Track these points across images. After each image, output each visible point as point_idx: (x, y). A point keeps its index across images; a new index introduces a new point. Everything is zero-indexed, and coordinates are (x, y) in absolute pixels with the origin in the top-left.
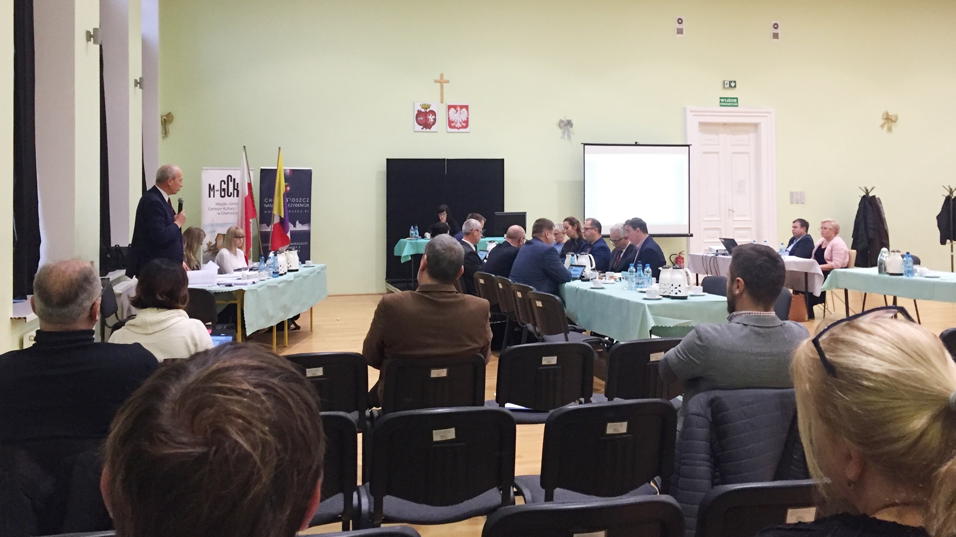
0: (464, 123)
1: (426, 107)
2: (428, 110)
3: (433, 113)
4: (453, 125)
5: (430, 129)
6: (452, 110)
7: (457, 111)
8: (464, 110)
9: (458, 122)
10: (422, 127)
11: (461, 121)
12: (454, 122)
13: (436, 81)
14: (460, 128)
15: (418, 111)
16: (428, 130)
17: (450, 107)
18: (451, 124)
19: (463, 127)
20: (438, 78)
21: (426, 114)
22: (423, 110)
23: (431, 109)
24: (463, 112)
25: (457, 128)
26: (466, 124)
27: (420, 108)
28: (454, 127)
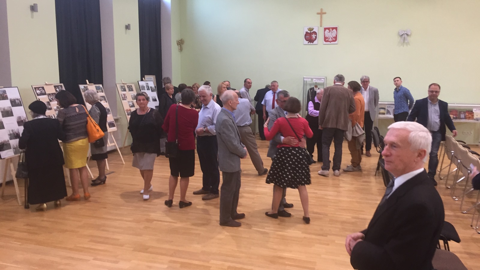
0: (334, 38)
1: (311, 29)
2: (312, 32)
3: (315, 33)
4: (327, 40)
5: (313, 43)
6: (327, 31)
7: (330, 31)
8: (335, 30)
9: (331, 38)
10: (308, 42)
11: (332, 37)
12: (328, 37)
13: (318, 14)
14: (332, 41)
15: (306, 32)
16: (312, 43)
17: (325, 29)
18: (326, 39)
19: (333, 41)
20: (319, 11)
21: (311, 34)
22: (309, 32)
23: (314, 30)
24: (334, 32)
25: (330, 42)
26: (335, 39)
27: (307, 31)
28: (328, 41)
